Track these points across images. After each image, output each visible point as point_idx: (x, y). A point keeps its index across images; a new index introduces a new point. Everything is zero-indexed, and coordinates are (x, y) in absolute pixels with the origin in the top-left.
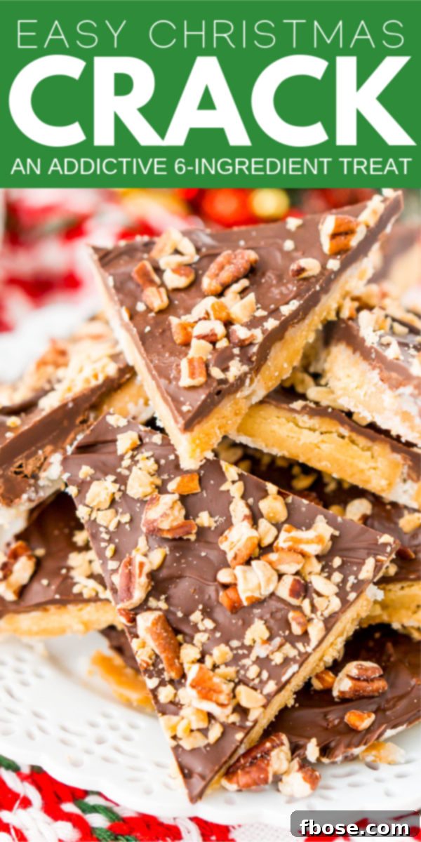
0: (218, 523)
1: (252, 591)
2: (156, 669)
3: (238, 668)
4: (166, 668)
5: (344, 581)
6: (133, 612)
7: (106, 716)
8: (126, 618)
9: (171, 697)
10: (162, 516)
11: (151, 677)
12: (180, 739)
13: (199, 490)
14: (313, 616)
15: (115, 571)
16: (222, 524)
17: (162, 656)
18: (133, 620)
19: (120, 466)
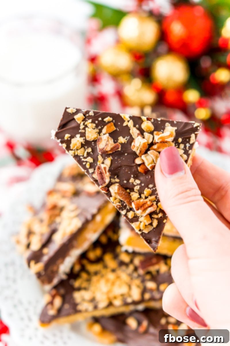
0: (127, 140)
1: (151, 163)
2: (123, 206)
3: (156, 195)
4: (127, 205)
5: (185, 147)
6: (106, 188)
8: (105, 191)
9: (133, 215)
10: (106, 146)
11: (122, 210)
12: (143, 230)
13: (115, 129)
15: (93, 173)
16: (129, 139)
17: (125, 202)
18: (108, 191)
19: (80, 129)
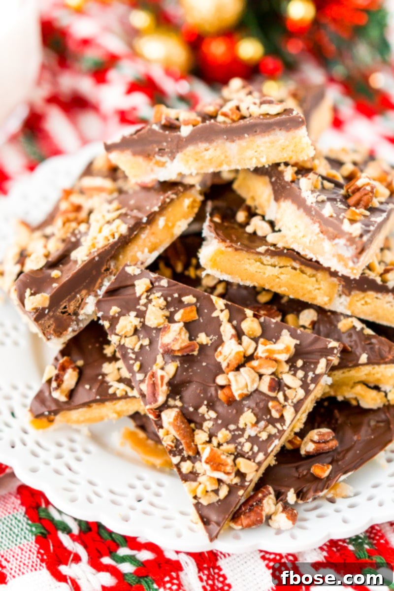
0: (213, 341)
1: (242, 389)
2: (178, 450)
3: (236, 445)
4: (184, 448)
5: (306, 376)
6: (158, 411)
7: (140, 478)
8: (154, 416)
9: (190, 469)
10: (173, 341)
11: (174, 455)
12: (200, 498)
13: (197, 318)
14: (286, 403)
15: (142, 381)
16: (215, 341)
17: (183, 442)
18: (159, 416)
19: (139, 304)
